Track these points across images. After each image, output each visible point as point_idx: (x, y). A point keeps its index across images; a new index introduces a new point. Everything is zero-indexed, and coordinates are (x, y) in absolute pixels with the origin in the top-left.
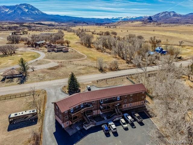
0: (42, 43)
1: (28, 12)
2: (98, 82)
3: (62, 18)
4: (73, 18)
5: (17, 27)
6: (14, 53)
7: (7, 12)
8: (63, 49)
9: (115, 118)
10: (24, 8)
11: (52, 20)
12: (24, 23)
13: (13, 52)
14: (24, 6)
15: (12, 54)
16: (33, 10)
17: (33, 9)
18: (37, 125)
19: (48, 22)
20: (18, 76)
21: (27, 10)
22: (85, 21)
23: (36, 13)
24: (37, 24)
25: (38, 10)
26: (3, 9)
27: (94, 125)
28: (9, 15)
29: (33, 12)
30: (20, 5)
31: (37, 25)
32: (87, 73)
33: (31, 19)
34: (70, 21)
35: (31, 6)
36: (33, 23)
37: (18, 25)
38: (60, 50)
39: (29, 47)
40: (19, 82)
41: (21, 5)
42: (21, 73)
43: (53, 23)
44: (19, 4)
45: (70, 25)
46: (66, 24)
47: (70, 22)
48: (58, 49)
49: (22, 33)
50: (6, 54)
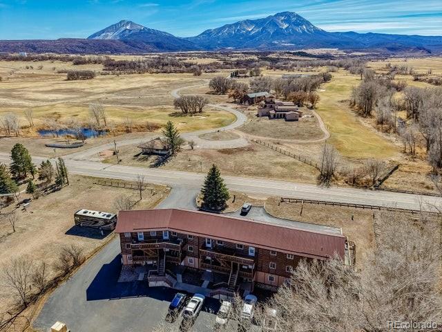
0: (259, 97)
1: (287, 28)
2: (283, 203)
3: (361, 39)
4: (388, 38)
5: (253, 61)
6: (200, 111)
7: (250, 32)
8: (287, 113)
9: (219, 293)
10: (282, 21)
11: (334, 45)
12: (270, 53)
13: (198, 110)
14: (283, 18)
15: (195, 112)
16: (298, 25)
17: (300, 21)
18: (101, 240)
19: (323, 49)
20: (160, 152)
21: (286, 26)
22: (425, 45)
23: (304, 32)
24: (294, 54)
25: (308, 23)
26: (245, 26)
27: (167, 285)
28: (253, 37)
29: (298, 29)
30: (275, 16)
31: (293, 58)
32: (282, 176)
33: (289, 44)
34: (378, 45)
35: (297, 16)
36: (288, 53)
37: (256, 58)
38: (281, 115)
39: (235, 102)
40: (153, 164)
41: (277, 15)
42: (165, 149)
43: (333, 51)
44: (273, 15)
45: (374, 55)
46: (365, 54)
47: (378, 49)
48: (276, 111)
49: (248, 74)
50: (186, 112)
